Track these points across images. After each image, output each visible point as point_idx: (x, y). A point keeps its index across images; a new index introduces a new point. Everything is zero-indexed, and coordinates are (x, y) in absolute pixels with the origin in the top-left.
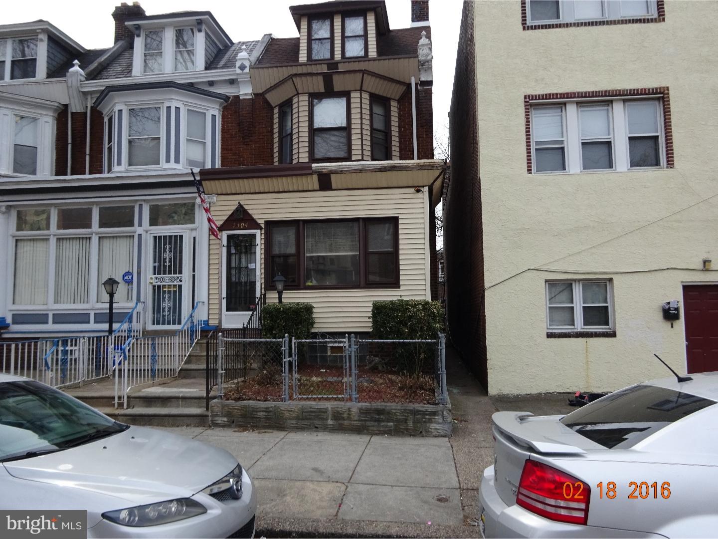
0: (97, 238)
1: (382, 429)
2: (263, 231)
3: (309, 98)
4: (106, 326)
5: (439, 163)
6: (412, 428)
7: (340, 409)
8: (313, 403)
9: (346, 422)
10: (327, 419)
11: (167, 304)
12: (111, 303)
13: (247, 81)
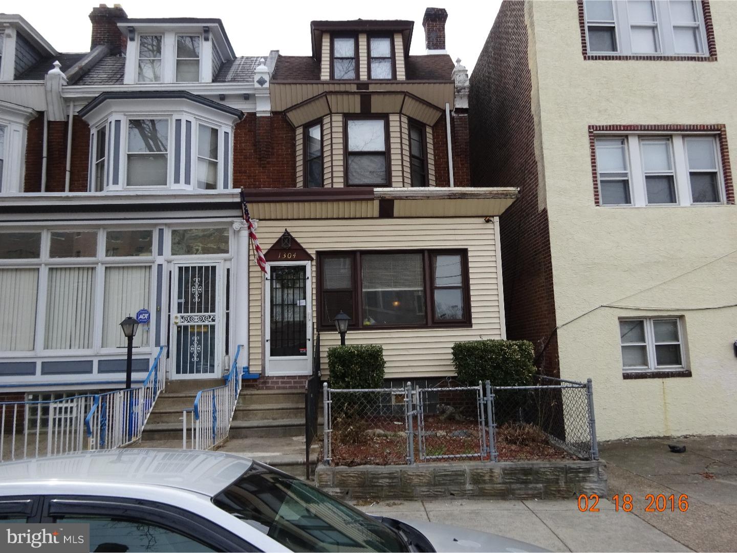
0: (104, 269)
1: (530, 492)
2: (314, 263)
3: (343, 119)
4: (123, 376)
5: (512, 192)
6: (565, 489)
7: (481, 471)
8: (446, 464)
9: (487, 485)
10: (464, 484)
11: (195, 349)
12: (130, 347)
13: (266, 96)
